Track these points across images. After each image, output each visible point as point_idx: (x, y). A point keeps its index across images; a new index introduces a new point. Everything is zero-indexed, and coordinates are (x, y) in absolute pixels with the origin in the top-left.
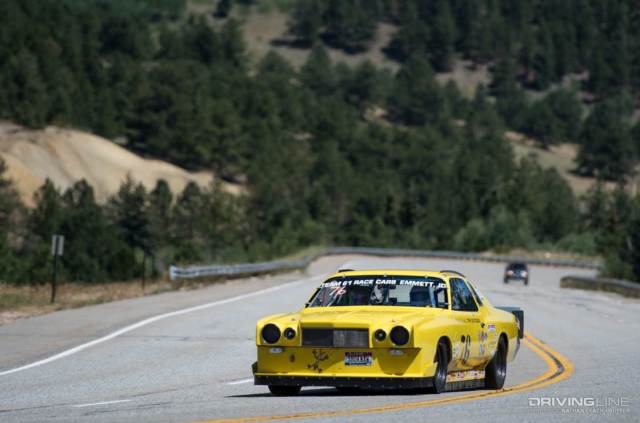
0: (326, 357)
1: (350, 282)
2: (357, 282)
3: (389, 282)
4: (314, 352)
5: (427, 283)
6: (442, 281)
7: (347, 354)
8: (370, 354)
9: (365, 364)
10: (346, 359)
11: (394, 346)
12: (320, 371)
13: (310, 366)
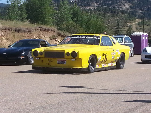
0: (52, 61)
1: (73, 37)
2: (74, 37)
3: (83, 37)
4: (48, 59)
5: (94, 37)
6: (99, 37)
7: (58, 60)
8: (65, 60)
9: (64, 63)
10: (58, 62)
11: (72, 58)
12: (50, 65)
13: (47, 64)
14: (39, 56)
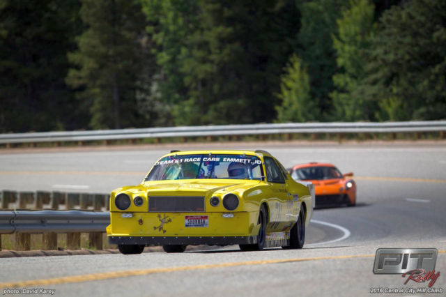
0: (170, 221)
1: (181, 160)
3: (214, 159)
4: (159, 216)
5: (245, 160)
6: (258, 159)
7: (187, 217)
8: (206, 217)
9: (202, 225)
10: (187, 221)
11: (226, 210)
12: (165, 231)
13: (155, 228)
14: (133, 207)
